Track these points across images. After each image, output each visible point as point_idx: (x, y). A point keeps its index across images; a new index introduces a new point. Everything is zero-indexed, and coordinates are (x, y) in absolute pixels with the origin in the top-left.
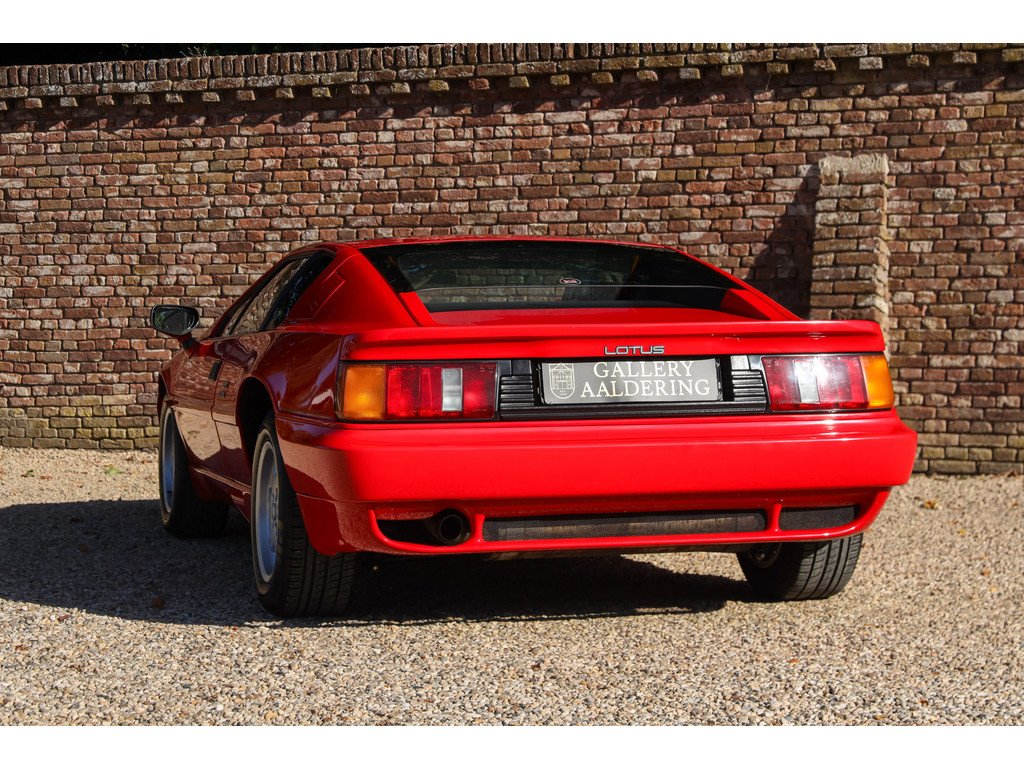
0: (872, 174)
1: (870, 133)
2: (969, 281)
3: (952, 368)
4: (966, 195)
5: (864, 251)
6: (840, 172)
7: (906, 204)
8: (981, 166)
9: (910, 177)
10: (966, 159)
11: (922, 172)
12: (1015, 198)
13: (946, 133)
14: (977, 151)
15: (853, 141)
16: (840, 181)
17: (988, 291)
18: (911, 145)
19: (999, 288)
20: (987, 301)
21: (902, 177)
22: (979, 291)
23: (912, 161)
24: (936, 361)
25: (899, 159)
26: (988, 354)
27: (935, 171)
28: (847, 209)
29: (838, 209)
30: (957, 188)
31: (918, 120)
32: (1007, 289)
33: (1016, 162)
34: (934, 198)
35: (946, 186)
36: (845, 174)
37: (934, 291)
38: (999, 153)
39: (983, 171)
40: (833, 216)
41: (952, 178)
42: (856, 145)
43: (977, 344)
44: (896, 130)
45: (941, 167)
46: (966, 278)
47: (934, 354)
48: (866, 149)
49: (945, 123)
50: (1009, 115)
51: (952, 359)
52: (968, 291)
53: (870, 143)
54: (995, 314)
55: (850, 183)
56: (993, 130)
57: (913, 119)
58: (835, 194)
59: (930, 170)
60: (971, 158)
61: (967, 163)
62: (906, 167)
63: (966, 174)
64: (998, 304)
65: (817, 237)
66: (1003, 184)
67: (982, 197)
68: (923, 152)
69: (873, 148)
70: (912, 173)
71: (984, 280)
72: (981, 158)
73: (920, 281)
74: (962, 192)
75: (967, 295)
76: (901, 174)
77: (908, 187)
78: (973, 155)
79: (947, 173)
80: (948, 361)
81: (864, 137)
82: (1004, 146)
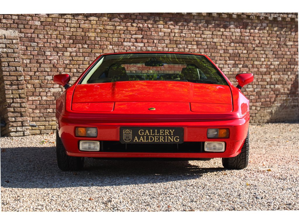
0: (14, 36)
1: (12, 23)
2: (40, 73)
3: (35, 100)
4: (40, 45)
5: (17, 62)
6: (4, 35)
7: (23, 47)
8: (44, 37)
9: (24, 38)
10: (40, 34)
11: (27, 37)
12: (53, 47)
13: (35, 25)
14: (43, 32)
15: (7, 25)
16: (5, 38)
17: (45, 76)
18: (24, 28)
19: (48, 75)
20: (45, 79)
21: (22, 38)
22: (43, 76)
23: (25, 33)
24: (30, 98)
25: (21, 32)
26: (45, 96)
27: (31, 37)
28: (9, 48)
29: (6, 47)
30: (38, 43)
31: (27, 20)
32: (51, 76)
33: (54, 36)
34: (31, 46)
35: (34, 42)
36: (6, 36)
37: (30, 76)
38: (50, 33)
39: (45, 38)
40: (5, 50)
41: (36, 40)
42: (8, 26)
43: (42, 93)
44: (20, 23)
45: (33, 35)
46: (39, 72)
47: (30, 96)
48: (11, 28)
49: (35, 22)
50: (52, 21)
51: (35, 97)
52: (40, 76)
53: (12, 26)
54: (47, 83)
55: (8, 39)
56: (48, 26)
57: (25, 20)
58: (4, 42)
59: (30, 37)
60: (42, 34)
61: (40, 35)
62: (22, 35)
63: (40, 39)
64: (48, 80)
65: (1, 56)
66: (50, 43)
67: (44, 46)
68: (28, 31)
69: (13, 28)
70: (25, 37)
71: (44, 73)
72: (44, 34)
73: (26, 72)
74: (39, 44)
75: (40, 77)
76: (21, 37)
77: (23, 42)
78: (42, 33)
79: (35, 38)
80: (34, 98)
81: (10, 24)
82: (51, 31)
